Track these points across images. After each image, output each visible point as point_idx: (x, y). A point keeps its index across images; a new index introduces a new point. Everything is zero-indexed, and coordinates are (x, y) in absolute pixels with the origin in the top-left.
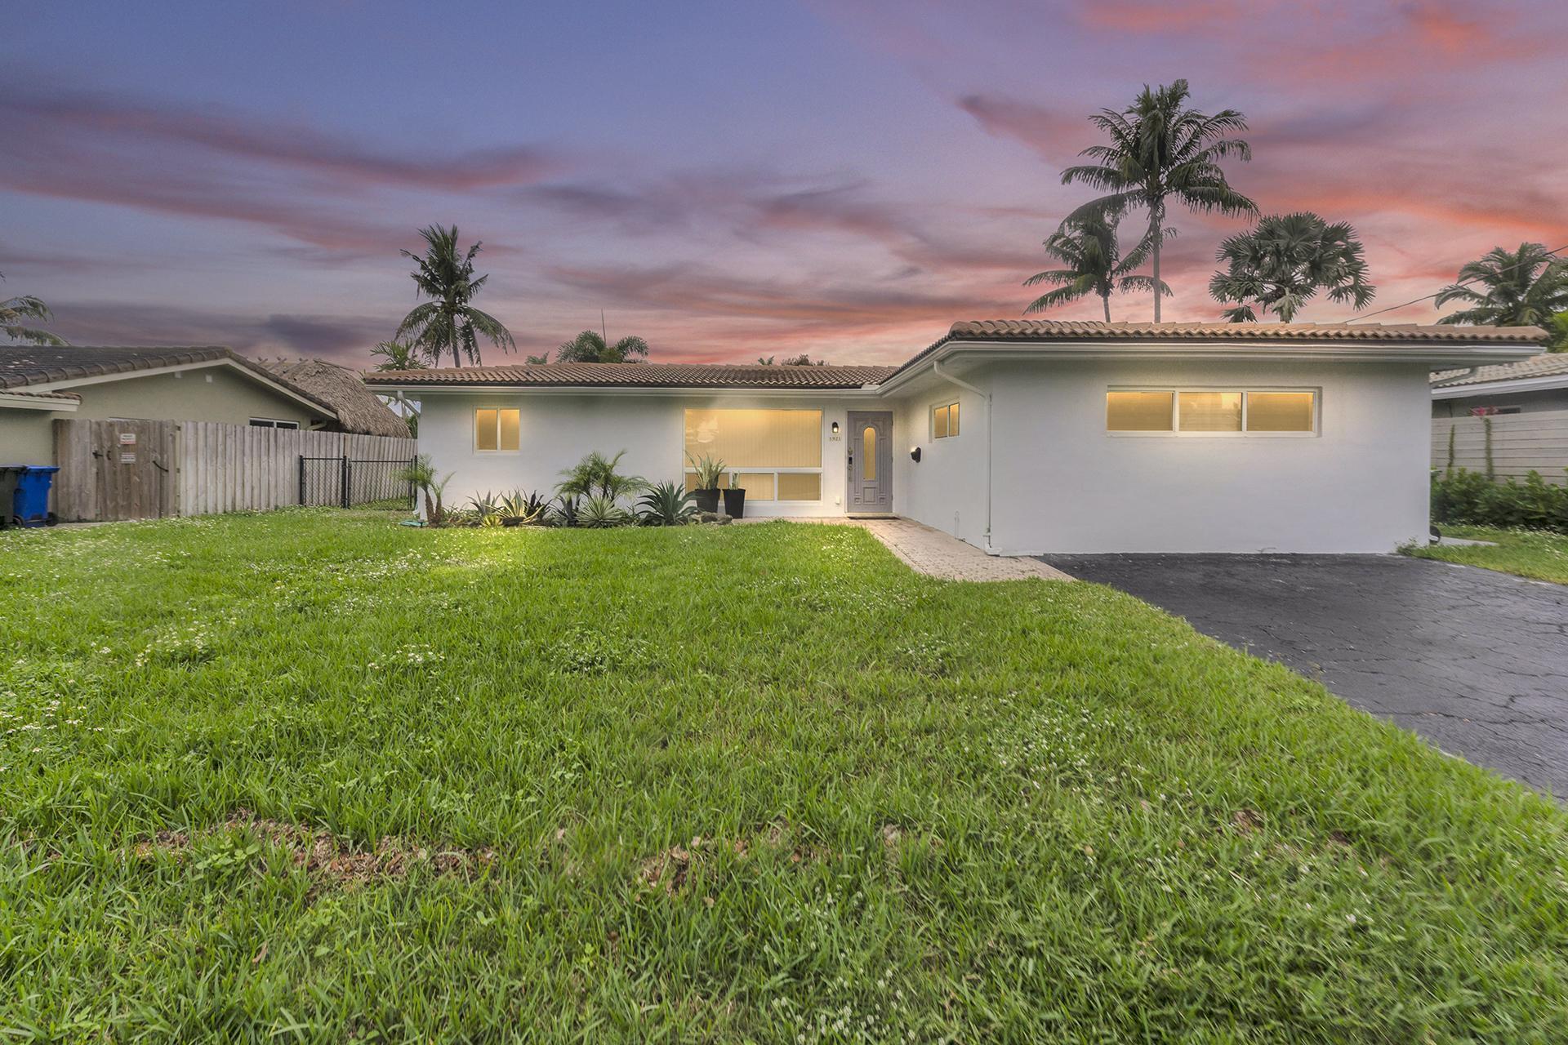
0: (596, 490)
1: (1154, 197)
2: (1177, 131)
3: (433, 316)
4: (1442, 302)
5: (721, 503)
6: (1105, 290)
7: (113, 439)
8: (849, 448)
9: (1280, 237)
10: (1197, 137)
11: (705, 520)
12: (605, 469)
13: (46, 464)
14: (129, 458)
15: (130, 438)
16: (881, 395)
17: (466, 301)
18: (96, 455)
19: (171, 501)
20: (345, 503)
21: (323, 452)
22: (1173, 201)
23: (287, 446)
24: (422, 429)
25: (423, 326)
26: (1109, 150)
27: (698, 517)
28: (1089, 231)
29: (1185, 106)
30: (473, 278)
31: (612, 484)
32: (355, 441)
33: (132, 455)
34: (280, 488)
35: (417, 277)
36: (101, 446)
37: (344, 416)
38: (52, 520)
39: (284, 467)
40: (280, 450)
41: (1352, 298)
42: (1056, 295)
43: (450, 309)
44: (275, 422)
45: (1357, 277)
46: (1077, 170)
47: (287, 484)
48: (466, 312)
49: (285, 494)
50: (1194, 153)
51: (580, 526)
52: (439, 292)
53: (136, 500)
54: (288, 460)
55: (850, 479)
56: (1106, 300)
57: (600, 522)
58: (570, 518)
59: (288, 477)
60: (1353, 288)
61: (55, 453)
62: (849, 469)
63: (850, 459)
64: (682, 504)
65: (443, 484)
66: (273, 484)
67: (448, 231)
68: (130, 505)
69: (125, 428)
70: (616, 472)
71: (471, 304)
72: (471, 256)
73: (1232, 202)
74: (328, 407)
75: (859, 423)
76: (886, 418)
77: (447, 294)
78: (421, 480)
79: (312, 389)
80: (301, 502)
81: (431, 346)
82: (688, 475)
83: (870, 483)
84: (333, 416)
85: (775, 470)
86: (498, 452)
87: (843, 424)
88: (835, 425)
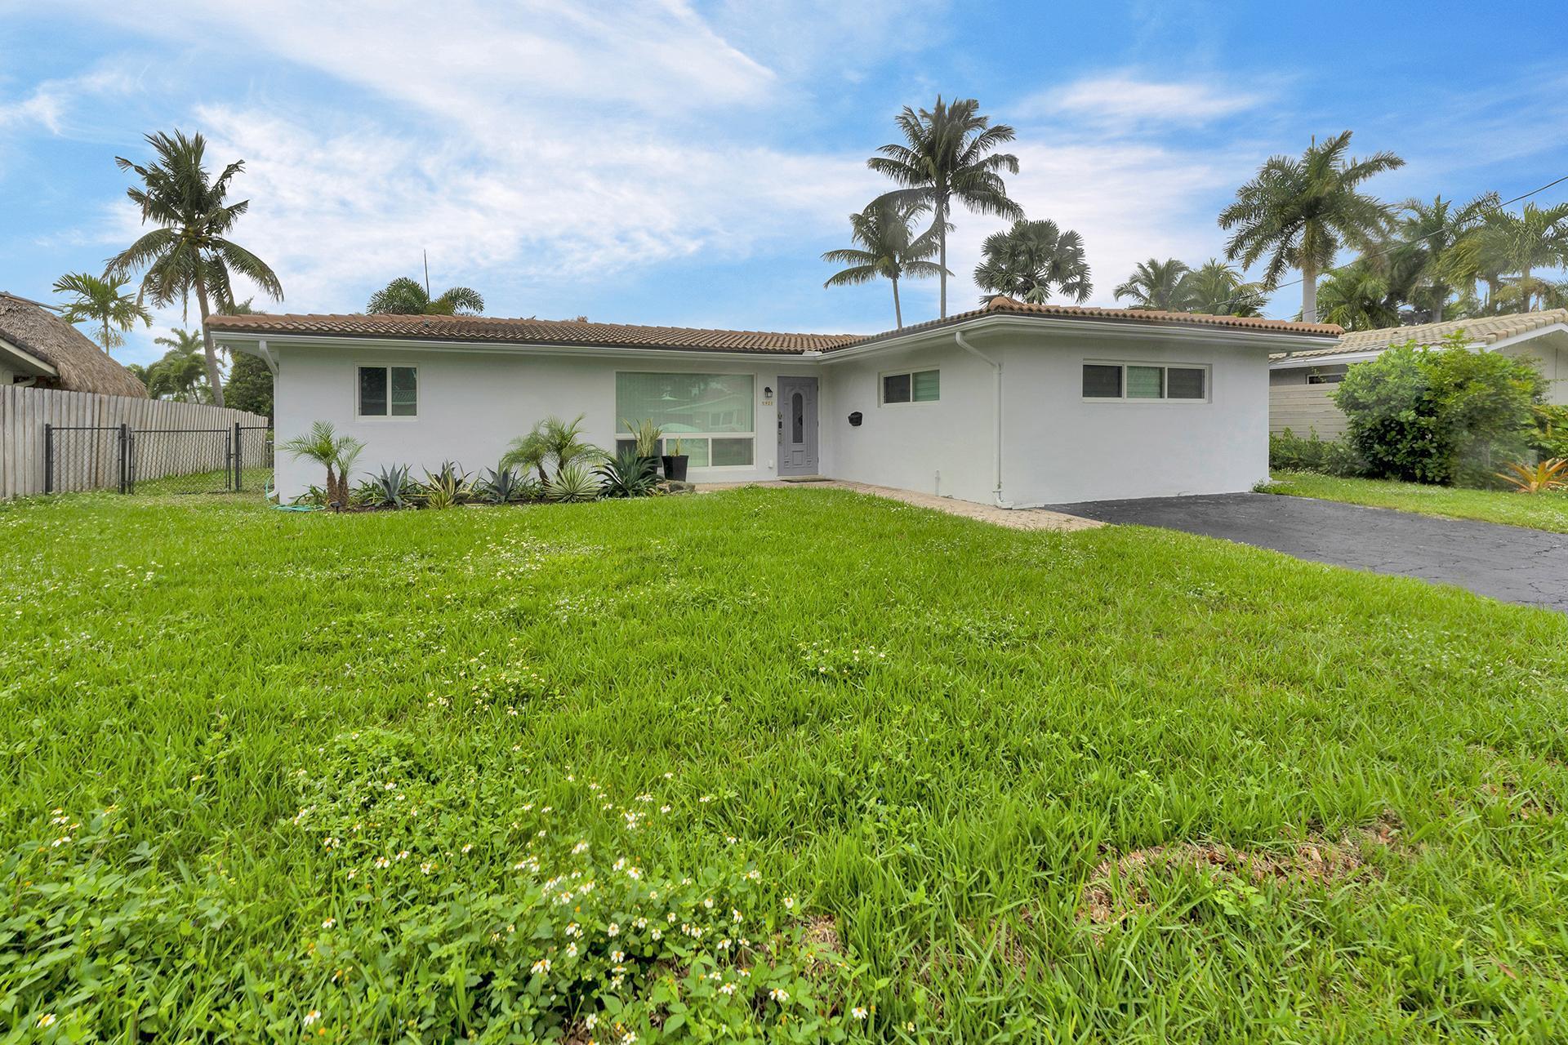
0: (548, 462)
1: (941, 197)
3: (166, 250)
6: (893, 272)
8: (779, 411)
9: (1030, 239)
10: (976, 147)
11: (673, 488)
16: (822, 361)
17: (218, 233)
20: (125, 487)
21: (73, 419)
22: (956, 202)
23: (29, 411)
25: (151, 261)
26: (905, 148)
27: (665, 486)
29: (974, 115)
30: (226, 204)
31: (564, 454)
32: (112, 404)
34: (20, 472)
37: (66, 369)
40: (19, 417)
41: (1077, 291)
43: (195, 239)
45: (1082, 278)
46: (881, 161)
47: (29, 465)
48: (218, 244)
49: (26, 479)
51: (552, 501)
52: (177, 216)
54: (29, 430)
55: (780, 443)
56: (895, 282)
57: (570, 496)
58: (508, 493)
59: (29, 453)
60: (1078, 284)
62: (779, 433)
63: (780, 424)
65: (345, 457)
66: (9, 464)
67: (190, 138)
71: (226, 235)
72: (227, 174)
73: (1004, 205)
74: (44, 360)
75: (787, 389)
76: (812, 384)
77: (189, 220)
78: (324, 454)
79: (20, 335)
80: (48, 488)
81: (164, 283)
82: (622, 444)
83: (798, 447)
84: (50, 370)
85: (710, 436)
86: (389, 419)
87: (774, 389)
88: (768, 390)
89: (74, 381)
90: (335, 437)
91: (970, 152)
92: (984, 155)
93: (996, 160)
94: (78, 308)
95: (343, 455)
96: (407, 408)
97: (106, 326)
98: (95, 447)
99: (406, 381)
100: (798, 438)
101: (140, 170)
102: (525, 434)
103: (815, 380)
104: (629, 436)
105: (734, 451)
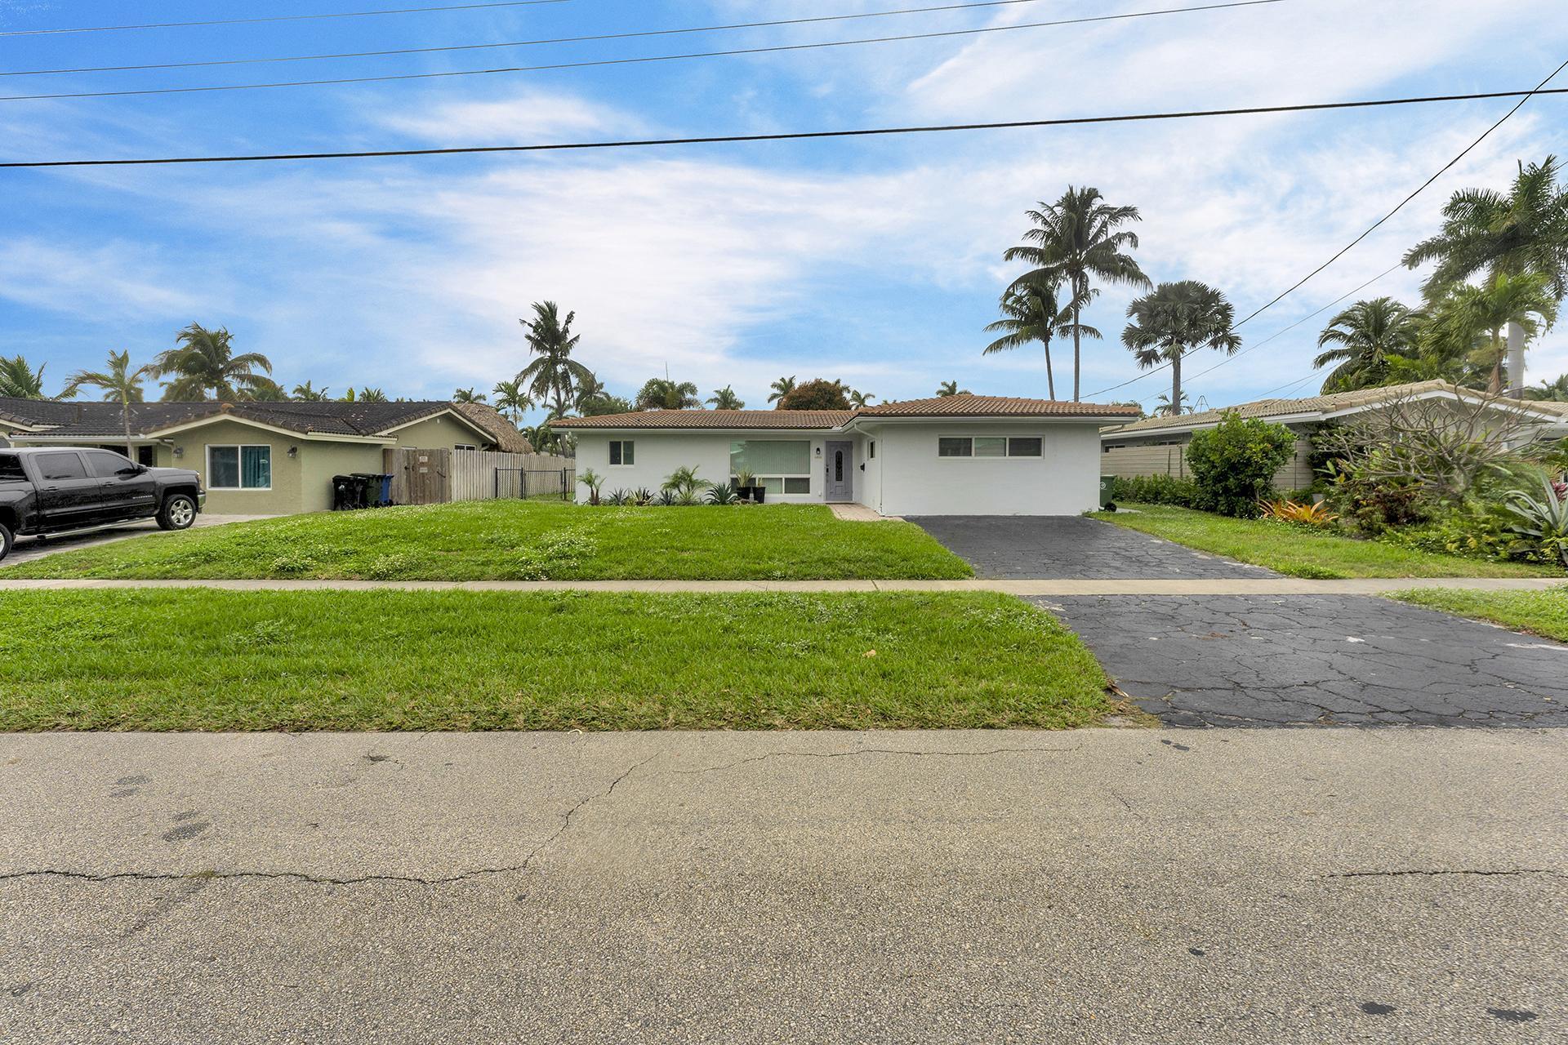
0: (683, 488)
1: (1077, 271)
2: (1091, 221)
3: (541, 368)
4: (1324, 341)
5: (752, 495)
6: (1046, 337)
7: (415, 459)
8: (827, 462)
9: (1170, 300)
10: (1105, 226)
11: (743, 503)
12: (689, 476)
13: (379, 473)
14: (424, 470)
15: (425, 459)
16: (844, 432)
17: (565, 356)
18: (406, 468)
19: (448, 492)
20: (523, 496)
21: (505, 465)
23: (490, 462)
24: (578, 451)
25: (536, 374)
26: (1045, 232)
27: (739, 502)
28: (1035, 292)
29: (1097, 203)
30: (570, 337)
31: (692, 484)
32: (518, 458)
33: (426, 468)
34: (486, 488)
35: (529, 337)
36: (409, 464)
37: (501, 439)
38: (391, 504)
39: (489, 474)
41: (1225, 346)
42: (1007, 339)
43: (555, 361)
44: (465, 446)
46: (1016, 250)
47: (489, 486)
48: (566, 362)
49: (489, 492)
50: (1102, 239)
51: (674, 505)
52: (546, 349)
53: (427, 493)
54: (489, 470)
55: (827, 481)
56: (1047, 345)
57: (687, 503)
58: (668, 501)
59: (489, 480)
61: (384, 466)
62: (827, 475)
63: (827, 470)
64: (730, 494)
65: (600, 484)
66: (484, 484)
67: (551, 304)
68: (424, 496)
69: (422, 453)
70: (694, 478)
71: (571, 357)
72: (568, 322)
74: (493, 436)
75: (833, 448)
76: (848, 445)
77: (552, 350)
78: (590, 482)
79: (483, 423)
80: (496, 496)
81: (540, 387)
82: (733, 479)
83: (839, 483)
84: (495, 441)
85: (784, 476)
86: (622, 466)
87: (823, 450)
88: (818, 449)
89: (504, 447)
90: (594, 475)
91: (1100, 231)
92: (1112, 231)
93: (1120, 237)
94: (501, 401)
95: (597, 482)
96: (629, 460)
97: (515, 411)
98: (512, 479)
99: (630, 446)
100: (839, 477)
101: (530, 325)
102: (672, 473)
103: (851, 442)
104: (734, 476)
105: (800, 485)
